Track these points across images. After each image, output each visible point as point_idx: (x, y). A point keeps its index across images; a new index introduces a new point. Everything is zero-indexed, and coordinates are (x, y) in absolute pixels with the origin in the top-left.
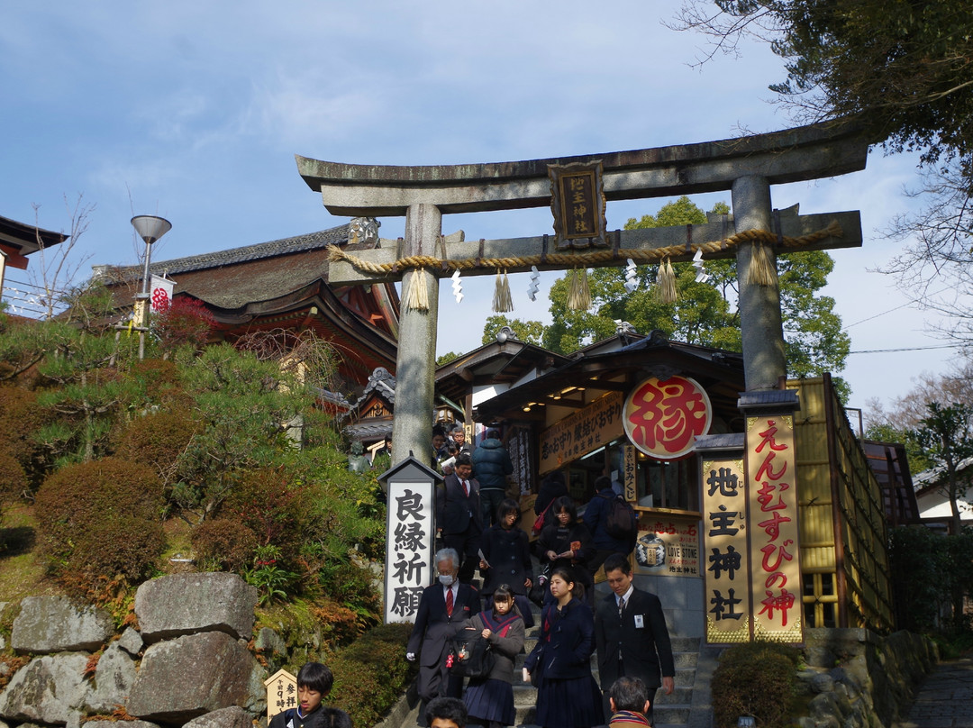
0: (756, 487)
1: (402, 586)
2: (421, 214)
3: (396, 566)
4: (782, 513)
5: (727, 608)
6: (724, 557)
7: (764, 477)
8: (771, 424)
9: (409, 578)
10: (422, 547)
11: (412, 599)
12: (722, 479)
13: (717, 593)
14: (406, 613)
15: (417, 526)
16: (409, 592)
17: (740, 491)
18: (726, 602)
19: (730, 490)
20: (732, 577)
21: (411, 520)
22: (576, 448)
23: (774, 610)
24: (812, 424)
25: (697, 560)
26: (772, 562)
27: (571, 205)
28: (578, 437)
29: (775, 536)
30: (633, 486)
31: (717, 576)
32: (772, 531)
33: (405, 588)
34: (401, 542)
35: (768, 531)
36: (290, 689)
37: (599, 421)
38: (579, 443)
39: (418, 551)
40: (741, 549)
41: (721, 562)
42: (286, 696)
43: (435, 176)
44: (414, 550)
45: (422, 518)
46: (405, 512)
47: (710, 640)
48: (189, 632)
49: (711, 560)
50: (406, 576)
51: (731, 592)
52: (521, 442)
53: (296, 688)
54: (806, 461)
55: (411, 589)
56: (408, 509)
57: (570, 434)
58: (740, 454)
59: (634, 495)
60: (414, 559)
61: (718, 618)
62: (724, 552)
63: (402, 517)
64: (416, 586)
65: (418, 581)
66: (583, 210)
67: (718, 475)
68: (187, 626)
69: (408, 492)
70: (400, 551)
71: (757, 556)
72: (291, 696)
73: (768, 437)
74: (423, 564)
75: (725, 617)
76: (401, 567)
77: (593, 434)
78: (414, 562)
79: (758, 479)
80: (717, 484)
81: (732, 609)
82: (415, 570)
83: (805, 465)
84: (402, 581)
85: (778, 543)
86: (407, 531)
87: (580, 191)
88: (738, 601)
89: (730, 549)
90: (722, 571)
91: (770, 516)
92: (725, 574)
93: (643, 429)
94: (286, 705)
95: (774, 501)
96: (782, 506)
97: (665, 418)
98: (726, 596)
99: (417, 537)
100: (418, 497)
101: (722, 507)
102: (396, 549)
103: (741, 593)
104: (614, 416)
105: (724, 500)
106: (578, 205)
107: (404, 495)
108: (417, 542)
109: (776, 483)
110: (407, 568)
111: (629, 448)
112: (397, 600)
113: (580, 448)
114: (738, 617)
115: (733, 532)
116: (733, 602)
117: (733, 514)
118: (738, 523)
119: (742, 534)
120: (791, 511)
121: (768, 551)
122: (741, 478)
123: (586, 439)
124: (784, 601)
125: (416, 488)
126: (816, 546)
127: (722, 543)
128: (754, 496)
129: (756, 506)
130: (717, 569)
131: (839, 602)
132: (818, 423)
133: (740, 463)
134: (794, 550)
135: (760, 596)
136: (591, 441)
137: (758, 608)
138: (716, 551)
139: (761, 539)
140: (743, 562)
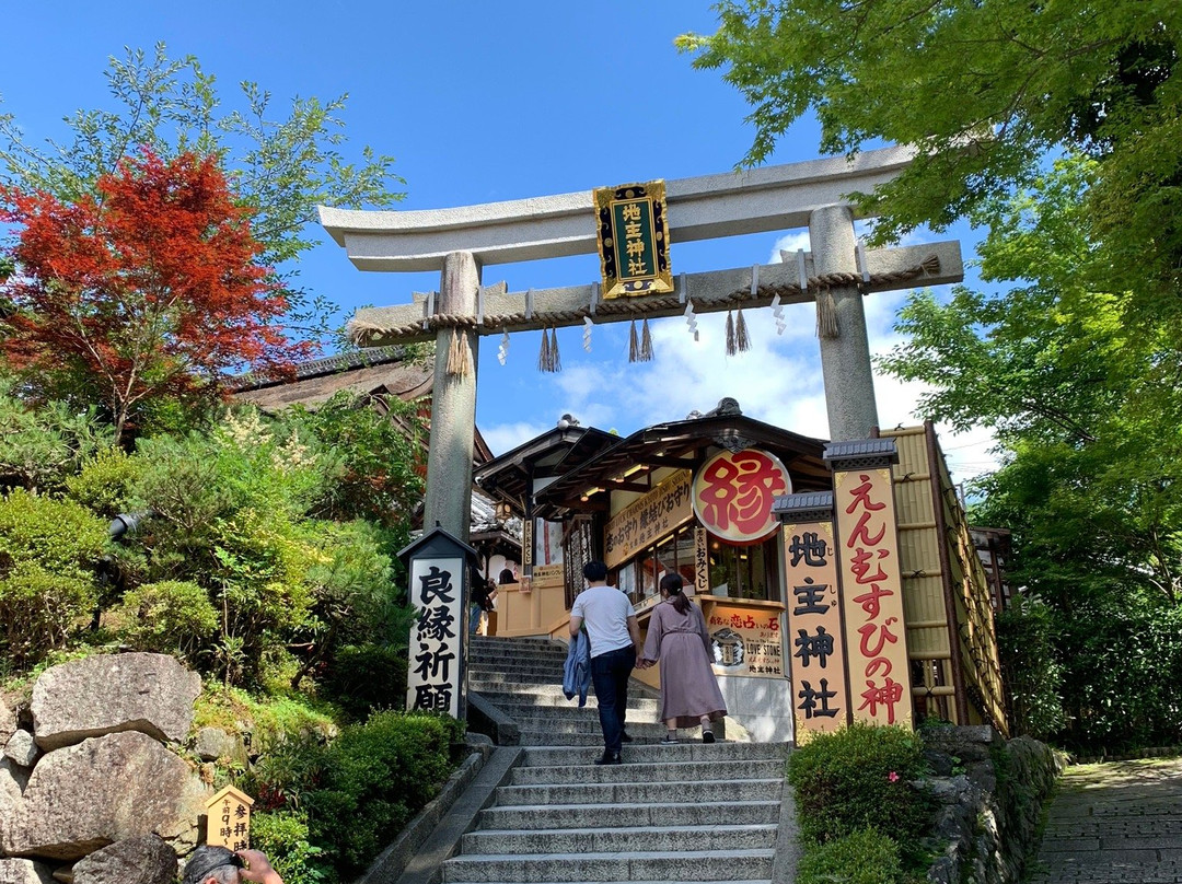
0: (848, 555)
1: (425, 683)
3: (418, 659)
4: (882, 585)
5: (819, 702)
6: (813, 640)
7: (859, 543)
8: (865, 478)
9: (434, 674)
10: (451, 635)
11: (437, 699)
12: (807, 546)
13: (806, 685)
15: (444, 610)
16: (434, 691)
17: (830, 559)
18: (818, 696)
19: (817, 558)
20: (823, 664)
21: (437, 602)
22: (643, 536)
23: (878, 704)
24: (913, 481)
25: (780, 658)
26: (872, 644)
28: (644, 524)
29: (875, 613)
30: (705, 574)
31: (806, 664)
32: (871, 607)
33: (429, 686)
34: (425, 630)
35: (866, 608)
36: (240, 811)
37: (666, 505)
38: (645, 531)
39: (446, 639)
40: (833, 631)
41: (810, 646)
42: (234, 821)
44: (440, 639)
45: (451, 600)
46: (430, 594)
47: (800, 744)
48: (98, 734)
49: (797, 644)
50: (430, 670)
51: (824, 683)
52: (583, 534)
54: (908, 525)
55: (436, 687)
56: (434, 590)
57: (635, 522)
58: (830, 514)
59: (707, 583)
60: (440, 650)
61: (808, 716)
62: (812, 633)
63: (427, 600)
64: (442, 683)
65: (445, 676)
67: (801, 541)
68: (93, 725)
69: (435, 570)
70: (424, 641)
71: (854, 639)
72: (241, 821)
73: (862, 493)
74: (451, 656)
75: (817, 714)
76: (425, 659)
77: (660, 520)
78: (440, 654)
79: (851, 545)
80: (801, 552)
81: (825, 703)
82: (441, 663)
83: (906, 529)
84: (425, 677)
85: (879, 622)
86: (432, 617)
87: (636, 222)
88: (832, 695)
89: (821, 630)
90: (811, 657)
91: (867, 589)
92: (814, 661)
93: (715, 507)
94: (233, 834)
95: (872, 572)
96: (882, 576)
97: (740, 496)
98: (818, 689)
99: (444, 623)
100: (446, 575)
101: (809, 580)
102: (419, 638)
103: (835, 686)
104: (683, 498)
105: (811, 572)
106: (634, 240)
107: (429, 573)
108: (444, 629)
109: (873, 549)
110: (432, 661)
111: (700, 532)
112: (419, 700)
113: (646, 536)
114: (832, 714)
115: (823, 610)
116: (825, 695)
117: (823, 588)
118: (829, 598)
119: (834, 611)
120: (893, 583)
121: (867, 631)
122: (830, 544)
123: (652, 526)
124: (890, 694)
125: (444, 565)
126: (924, 627)
127: (810, 623)
128: (847, 565)
129: (849, 578)
130: (805, 655)
131: (956, 694)
132: (920, 480)
133: (829, 525)
134: (898, 630)
135: (859, 687)
136: (658, 527)
137: (857, 701)
138: (803, 633)
139: (857, 617)
140: (837, 645)
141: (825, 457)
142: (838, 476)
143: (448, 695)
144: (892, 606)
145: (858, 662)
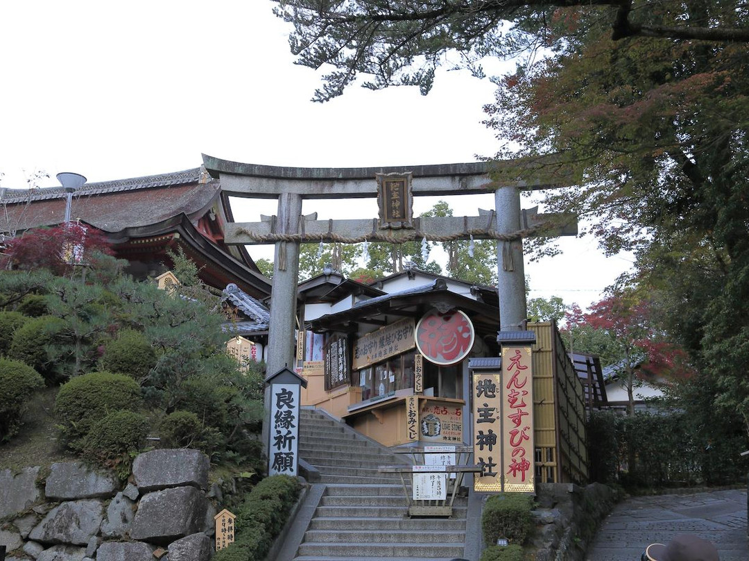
0: (507, 392)
1: (279, 452)
2: (289, 200)
3: (275, 438)
4: (523, 409)
5: (487, 469)
6: (486, 437)
7: (513, 386)
8: (518, 352)
9: (284, 447)
10: (293, 426)
11: (286, 460)
12: (486, 386)
13: (481, 459)
14: (282, 470)
15: (290, 412)
16: (284, 456)
17: (497, 394)
18: (487, 465)
19: (491, 394)
20: (490, 450)
21: (285, 408)
22: (380, 353)
23: (517, 471)
24: (543, 352)
25: (461, 432)
26: (516, 440)
27: (390, 201)
28: (382, 345)
29: (519, 424)
30: (421, 382)
31: (481, 449)
32: (517, 421)
33: (281, 453)
34: (279, 423)
35: (514, 421)
36: (230, 521)
37: (397, 336)
38: (382, 350)
39: (290, 429)
40: (497, 432)
41: (484, 440)
42: (227, 525)
43: (299, 175)
44: (287, 428)
45: (292, 407)
46: (281, 403)
47: (476, 490)
48: (170, 487)
49: (478, 439)
50: (282, 445)
51: (490, 459)
52: (340, 345)
53: (233, 521)
54: (538, 376)
55: (285, 454)
56: (283, 401)
57: (376, 342)
58: (498, 370)
59: (421, 388)
60: (287, 434)
61: (481, 476)
62: (486, 433)
63: (280, 407)
64: (288, 452)
65: (290, 448)
66: (397, 204)
67: (483, 384)
68: (169, 483)
69: (284, 390)
70: (278, 429)
71: (507, 437)
72: (230, 525)
73: (515, 360)
74: (293, 438)
75: (486, 475)
76: (279, 439)
77: (392, 345)
78: (287, 436)
79: (508, 388)
80: (482, 389)
81: (490, 469)
82: (288, 441)
83: (537, 378)
84: (279, 448)
85: (520, 428)
86: (283, 416)
87: (396, 191)
88: (494, 465)
89: (490, 431)
90: (484, 445)
91: (515, 411)
92: (486, 447)
94: (227, 531)
95: (518, 403)
96: (524, 405)
98: (487, 462)
99: (289, 419)
100: (290, 393)
101: (486, 405)
102: (276, 428)
103: (497, 460)
104: (408, 334)
105: (487, 400)
106: (395, 200)
107: (281, 392)
108: (289, 423)
109: (520, 390)
110: (283, 440)
111: (419, 356)
112: (276, 461)
113: (383, 353)
114: (494, 475)
115: (492, 421)
116: (491, 465)
117: (493, 409)
118: (495, 415)
119: (498, 422)
120: (529, 409)
121: (514, 434)
122: (498, 386)
123: (387, 347)
124: (523, 467)
125: (289, 387)
126: (543, 431)
127: (485, 428)
128: (506, 398)
129: (506, 405)
130: (481, 444)
131: (557, 467)
132: (546, 352)
133: (497, 377)
134: (530, 433)
135: (508, 462)
136: (391, 349)
137: (507, 469)
138: (481, 432)
139: (509, 426)
140: (498, 440)
141: (498, 340)
142: (504, 350)
143: (292, 458)
144: (528, 421)
145: (509, 448)
